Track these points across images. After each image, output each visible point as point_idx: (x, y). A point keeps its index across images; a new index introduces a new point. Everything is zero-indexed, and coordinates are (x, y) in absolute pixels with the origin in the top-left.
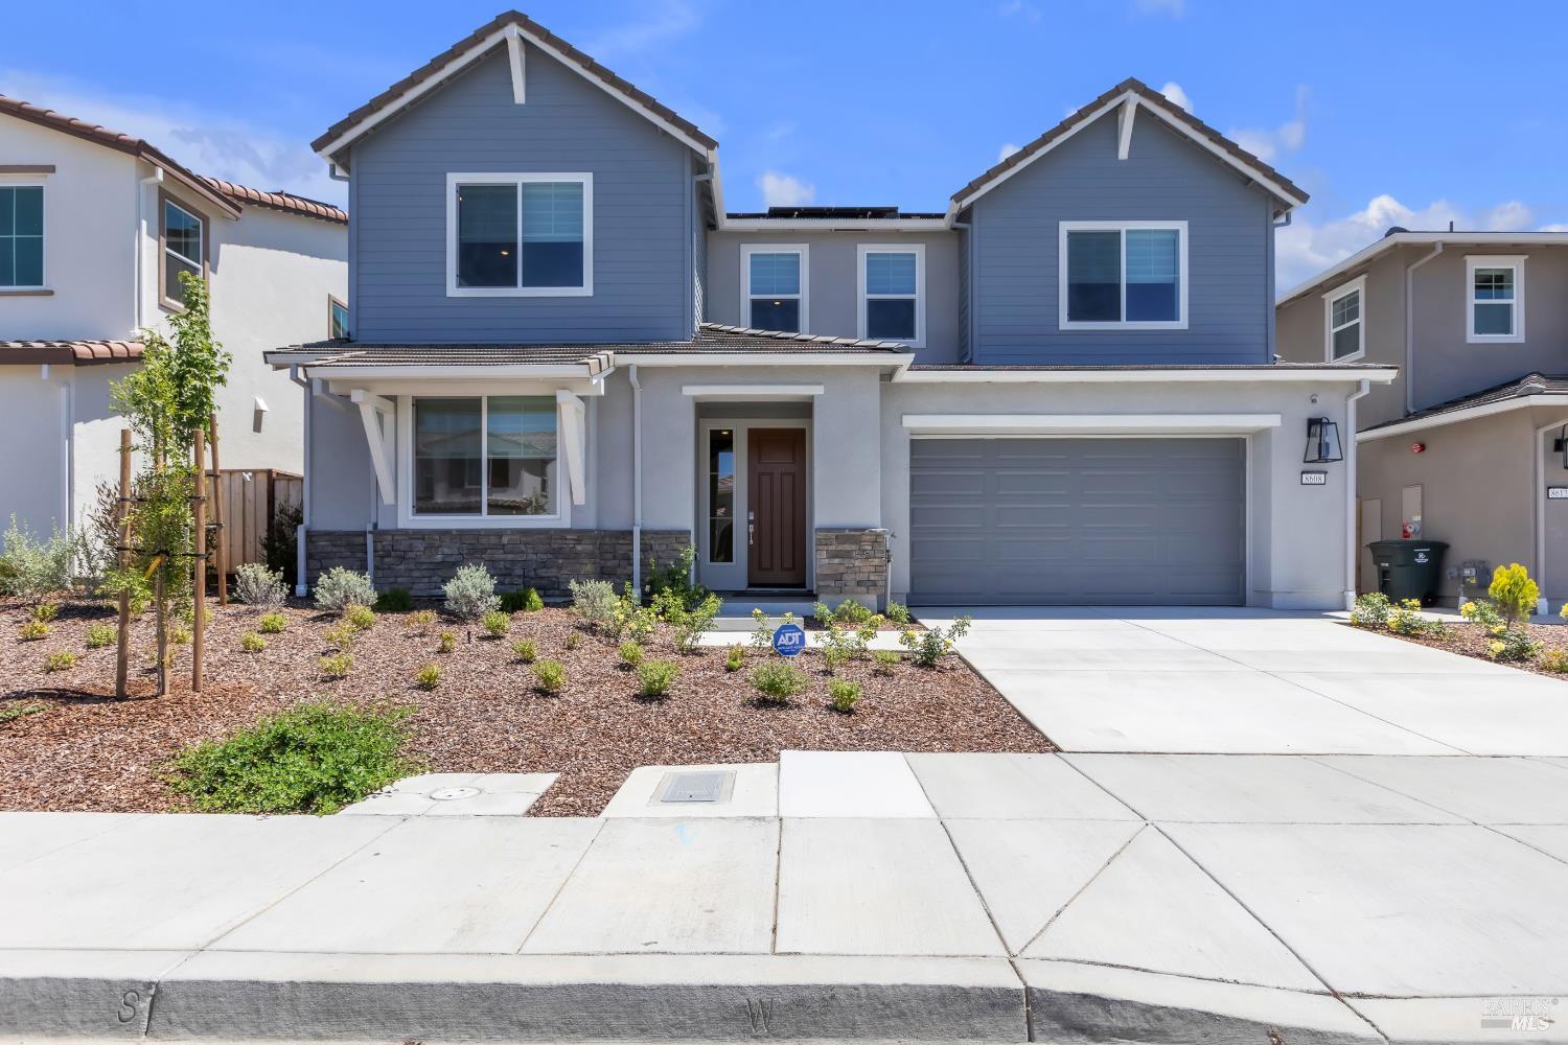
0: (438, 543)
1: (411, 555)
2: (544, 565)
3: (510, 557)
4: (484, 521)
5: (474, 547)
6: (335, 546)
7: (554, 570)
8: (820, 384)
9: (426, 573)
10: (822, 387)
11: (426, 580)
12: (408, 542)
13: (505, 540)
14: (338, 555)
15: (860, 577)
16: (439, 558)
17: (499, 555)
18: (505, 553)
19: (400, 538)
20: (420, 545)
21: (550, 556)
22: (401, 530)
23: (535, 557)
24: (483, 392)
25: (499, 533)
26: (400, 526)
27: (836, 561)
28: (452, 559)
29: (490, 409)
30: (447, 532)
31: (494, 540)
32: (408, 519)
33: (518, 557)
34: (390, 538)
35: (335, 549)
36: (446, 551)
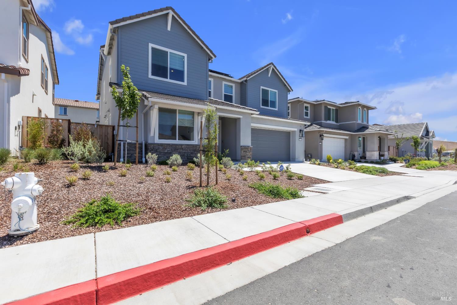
0: (166, 147)
1: (158, 150)
2: (192, 153)
3: (184, 151)
4: (177, 142)
5: (175, 149)
6: (131, 147)
7: (194, 155)
8: (242, 115)
9: (162, 155)
10: (242, 116)
11: (163, 157)
12: (158, 147)
13: (183, 147)
14: (131, 150)
15: (249, 156)
16: (166, 151)
17: (181, 151)
18: (183, 150)
19: (155, 145)
20: (161, 147)
21: (193, 151)
22: (156, 143)
23: (190, 151)
24: (177, 108)
25: (182, 145)
26: (155, 142)
27: (245, 153)
28: (169, 152)
29: (179, 113)
30: (169, 144)
31: (180, 147)
32: (157, 141)
33: (186, 151)
34: (153, 145)
35: (130, 148)
36: (168, 149)
